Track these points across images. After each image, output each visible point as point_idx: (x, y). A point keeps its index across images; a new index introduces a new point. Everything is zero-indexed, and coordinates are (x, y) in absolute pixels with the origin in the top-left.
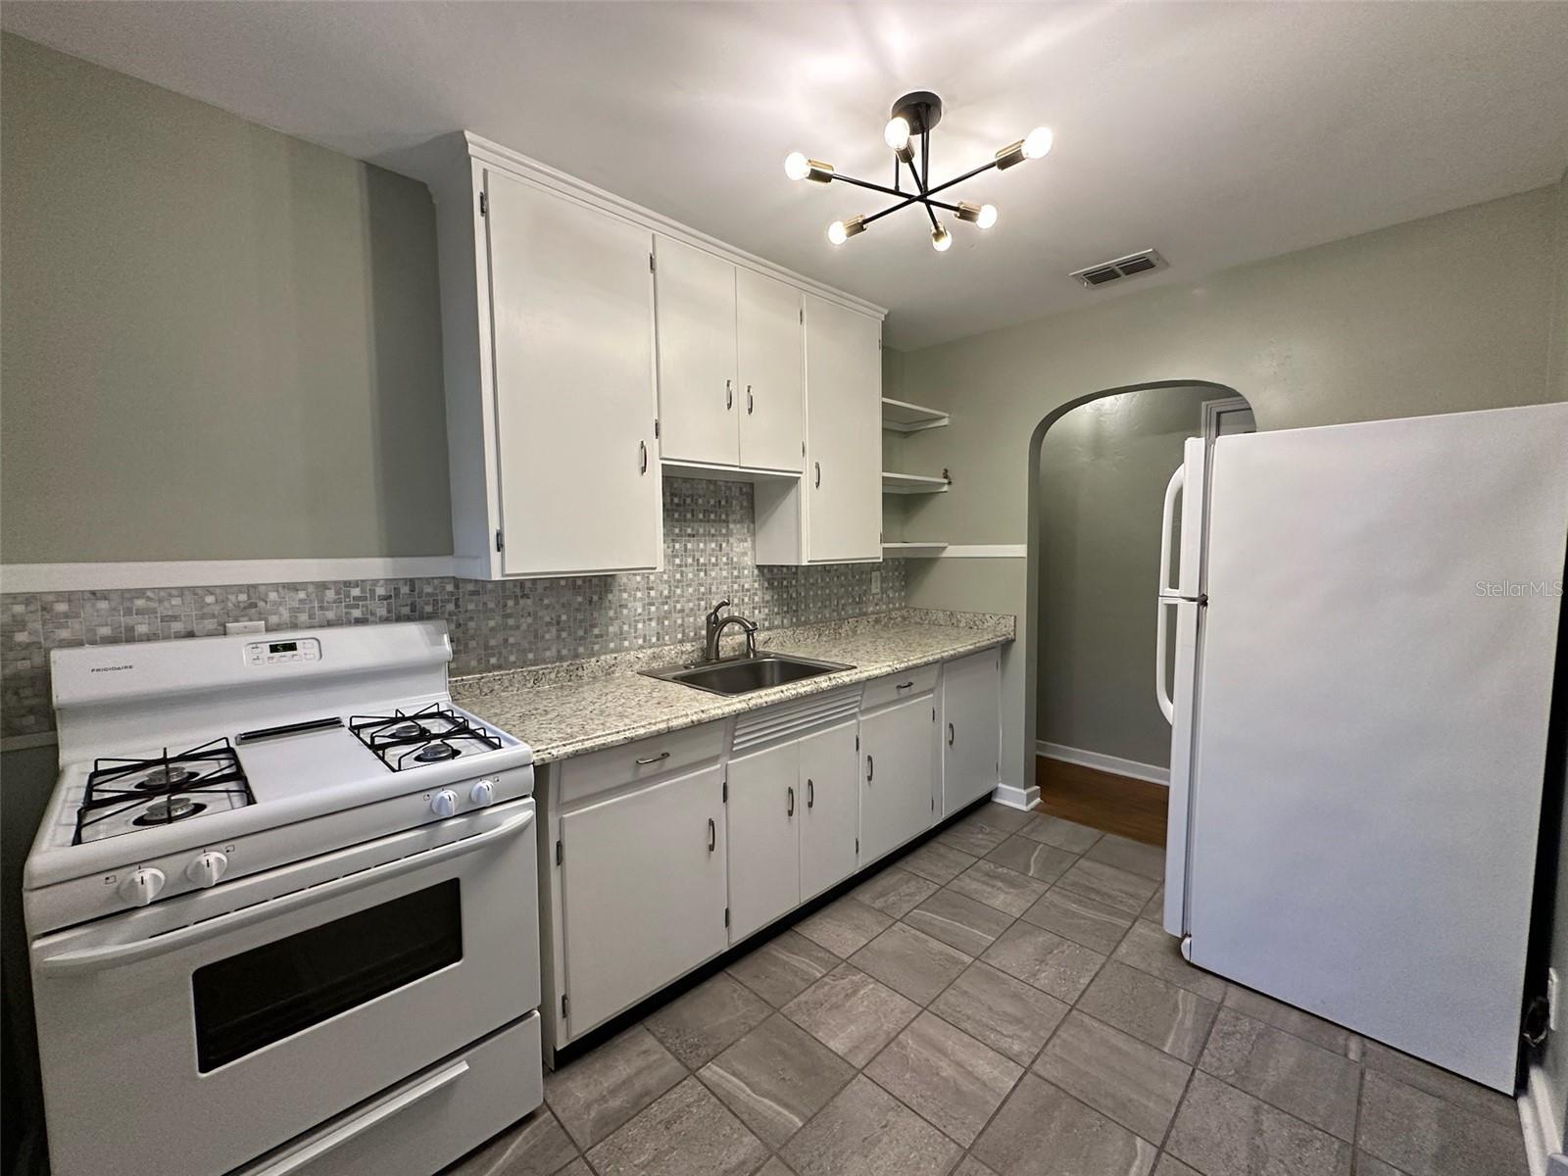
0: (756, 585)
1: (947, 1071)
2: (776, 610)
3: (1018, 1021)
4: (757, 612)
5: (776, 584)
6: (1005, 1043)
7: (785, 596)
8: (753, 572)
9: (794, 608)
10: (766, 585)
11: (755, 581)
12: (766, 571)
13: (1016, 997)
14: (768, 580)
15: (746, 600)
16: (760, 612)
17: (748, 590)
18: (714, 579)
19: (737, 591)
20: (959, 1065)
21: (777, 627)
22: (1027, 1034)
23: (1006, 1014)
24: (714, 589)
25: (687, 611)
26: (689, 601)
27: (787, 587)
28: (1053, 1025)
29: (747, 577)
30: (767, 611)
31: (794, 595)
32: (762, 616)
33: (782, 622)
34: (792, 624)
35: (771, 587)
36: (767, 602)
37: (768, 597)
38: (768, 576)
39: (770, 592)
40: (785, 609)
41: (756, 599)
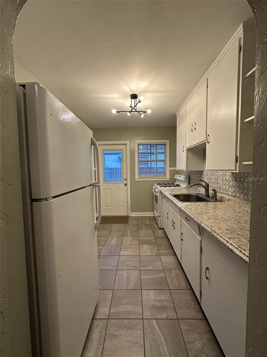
0: (231, 179)
1: (129, 250)
2: (237, 190)
3: (125, 262)
4: (230, 188)
5: (238, 179)
6: (125, 257)
7: (242, 185)
8: (230, 174)
9: (246, 192)
10: (234, 179)
11: (230, 177)
12: (234, 174)
13: (128, 266)
14: (235, 178)
15: (227, 183)
16: (231, 189)
17: (228, 180)
18: (219, 174)
19: (225, 180)
20: (128, 251)
21: (237, 197)
22: (122, 260)
23: (127, 262)
24: (219, 177)
25: (213, 183)
26: (214, 180)
27: (243, 182)
28: (119, 264)
29: (228, 175)
30: (234, 189)
31: (246, 186)
32: (232, 191)
33: (240, 196)
34: (244, 199)
35: (236, 180)
36: (234, 186)
37: (234, 184)
38: (235, 176)
39: (235, 182)
40: (241, 191)
41: (231, 184)
